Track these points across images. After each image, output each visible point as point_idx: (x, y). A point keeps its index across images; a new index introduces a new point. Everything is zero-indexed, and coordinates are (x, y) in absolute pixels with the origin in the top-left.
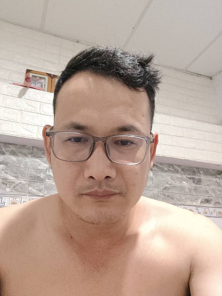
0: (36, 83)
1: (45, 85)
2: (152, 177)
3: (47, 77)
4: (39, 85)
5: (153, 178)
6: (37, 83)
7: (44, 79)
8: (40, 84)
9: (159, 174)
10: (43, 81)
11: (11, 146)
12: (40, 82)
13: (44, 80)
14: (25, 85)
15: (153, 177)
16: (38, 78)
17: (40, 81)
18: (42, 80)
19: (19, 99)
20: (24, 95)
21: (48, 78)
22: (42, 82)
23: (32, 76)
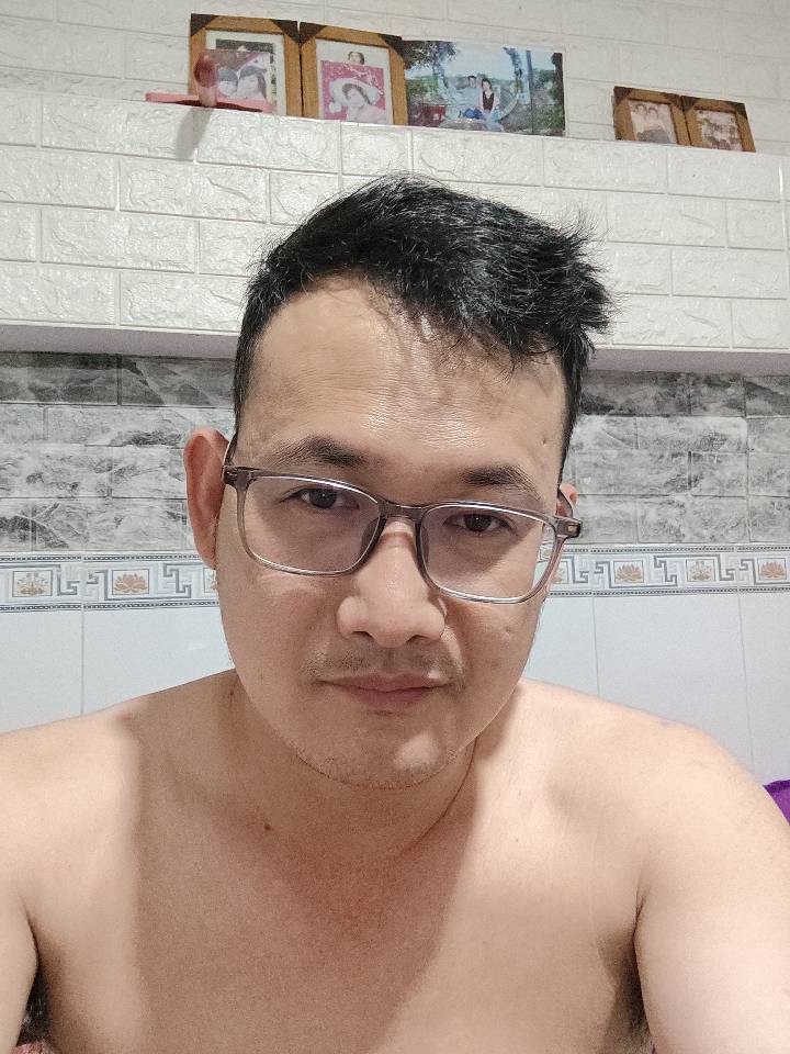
0: (238, 74)
1: (273, 82)
2: (744, 441)
3: (277, 41)
4: (250, 83)
5: (750, 446)
6: (243, 75)
7: (269, 48)
8: (254, 77)
9: (773, 424)
10: (262, 61)
11: (177, 369)
12: (253, 71)
14: (196, 98)
15: (750, 441)
16: (242, 49)
17: (251, 63)
18: (259, 58)
19: (180, 167)
20: (196, 144)
21: (286, 45)
22: (259, 66)
23: (220, 43)
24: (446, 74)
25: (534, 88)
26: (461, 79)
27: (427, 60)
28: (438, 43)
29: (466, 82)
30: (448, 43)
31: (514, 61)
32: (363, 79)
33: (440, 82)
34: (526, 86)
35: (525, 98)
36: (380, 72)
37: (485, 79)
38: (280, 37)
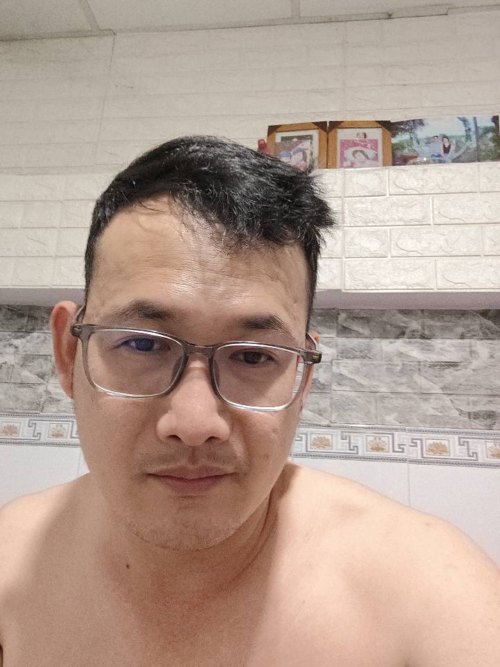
0: (292, 153)
1: (311, 154)
3: (315, 133)
4: (298, 157)
6: (294, 153)
7: (310, 137)
8: (301, 154)
10: (306, 144)
12: (300, 150)
13: (310, 140)
16: (295, 140)
17: (300, 146)
18: (304, 143)
21: (320, 134)
22: (304, 147)
23: (283, 139)
24: (419, 137)
25: (479, 138)
26: (428, 138)
27: (407, 131)
28: (413, 121)
29: (432, 140)
30: (420, 120)
31: (465, 124)
32: (365, 146)
33: (414, 142)
34: (474, 137)
35: (473, 144)
36: (376, 141)
37: (445, 137)
38: (318, 131)
